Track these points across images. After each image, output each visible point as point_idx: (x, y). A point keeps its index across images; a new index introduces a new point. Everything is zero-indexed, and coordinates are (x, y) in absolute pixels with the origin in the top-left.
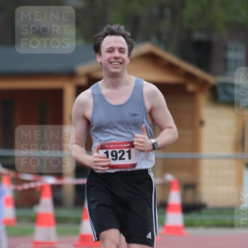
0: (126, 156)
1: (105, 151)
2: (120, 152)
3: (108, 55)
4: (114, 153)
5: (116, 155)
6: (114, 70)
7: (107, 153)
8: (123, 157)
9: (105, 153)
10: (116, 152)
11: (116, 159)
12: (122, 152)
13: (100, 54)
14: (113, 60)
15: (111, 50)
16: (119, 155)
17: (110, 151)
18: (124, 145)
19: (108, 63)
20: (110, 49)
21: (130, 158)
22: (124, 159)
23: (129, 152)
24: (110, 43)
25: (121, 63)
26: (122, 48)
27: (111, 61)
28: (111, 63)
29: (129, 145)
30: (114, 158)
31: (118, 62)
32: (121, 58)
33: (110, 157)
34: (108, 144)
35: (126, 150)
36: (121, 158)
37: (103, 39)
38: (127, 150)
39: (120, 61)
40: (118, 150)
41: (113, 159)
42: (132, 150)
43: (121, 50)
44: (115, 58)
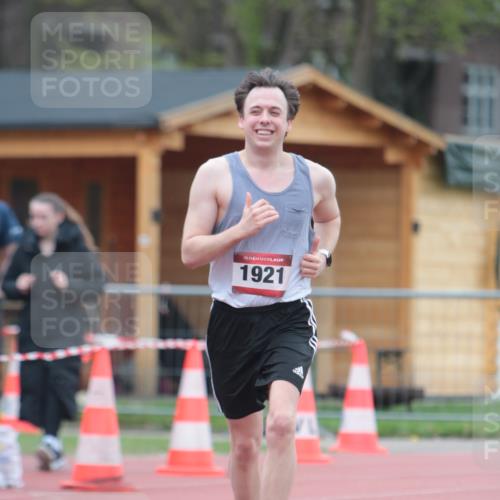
0: (275, 277)
1: (243, 265)
2: (266, 270)
3: (252, 118)
4: (257, 271)
5: (260, 275)
6: (260, 143)
7: (245, 269)
8: (270, 279)
9: (242, 268)
10: (260, 269)
11: (259, 280)
12: (269, 271)
13: (243, 116)
14: (259, 127)
15: (257, 111)
16: (265, 274)
17: (250, 267)
19: (251, 130)
20: (256, 109)
21: (281, 281)
22: (272, 282)
23: (281, 271)
25: (272, 132)
26: (274, 108)
27: (257, 128)
28: (257, 131)
29: (282, 260)
31: (268, 130)
32: (272, 123)
33: (250, 275)
34: (249, 255)
36: (266, 280)
38: (278, 268)
39: (272, 128)
40: (263, 267)
41: (254, 280)
42: (286, 269)
43: (273, 111)
44: (262, 123)
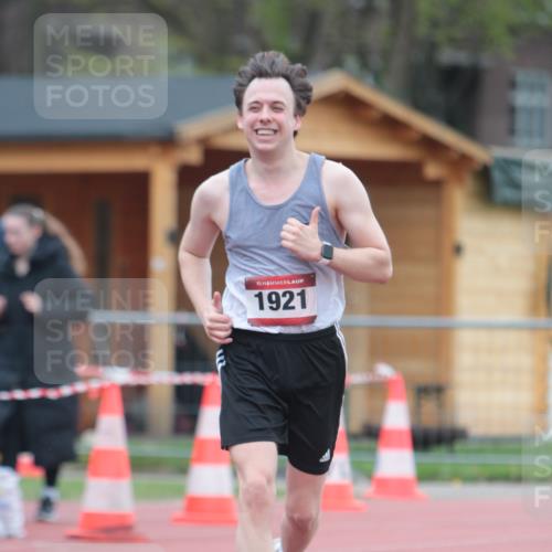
0: (297, 302)
1: (257, 292)
2: (284, 295)
3: (251, 117)
4: (274, 297)
5: (278, 301)
6: (261, 146)
7: (260, 296)
8: (291, 304)
9: (256, 296)
10: (277, 294)
11: (276, 309)
12: (288, 296)
14: (259, 126)
16: (283, 301)
17: (265, 293)
18: (293, 282)
19: (250, 130)
20: (255, 105)
21: (304, 305)
22: (293, 308)
23: (302, 294)
25: (275, 131)
26: (277, 102)
27: (256, 128)
28: (257, 131)
29: (301, 281)
30: (274, 306)
31: (269, 129)
32: (274, 120)
33: (266, 304)
34: (261, 281)
35: (296, 291)
36: (286, 307)
38: (299, 290)
39: (274, 126)
40: (280, 292)
41: (271, 308)
42: (309, 290)
43: (276, 106)
44: (262, 121)
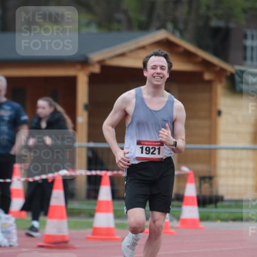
0: (157, 152)
1: (141, 146)
2: (152, 148)
3: (153, 71)
4: (148, 149)
6: (156, 83)
7: (142, 148)
8: (154, 153)
10: (149, 148)
11: (149, 153)
12: (153, 149)
13: (147, 70)
14: (155, 75)
15: (154, 67)
16: (151, 151)
17: (145, 147)
18: (156, 143)
19: (151, 77)
21: (159, 154)
23: (159, 149)
24: (154, 61)
25: (162, 78)
26: (163, 66)
29: (159, 143)
30: (148, 152)
31: (160, 77)
32: (162, 73)
33: (144, 151)
34: (143, 141)
35: (157, 147)
36: (152, 153)
37: (149, 59)
41: (146, 153)
42: (162, 147)
